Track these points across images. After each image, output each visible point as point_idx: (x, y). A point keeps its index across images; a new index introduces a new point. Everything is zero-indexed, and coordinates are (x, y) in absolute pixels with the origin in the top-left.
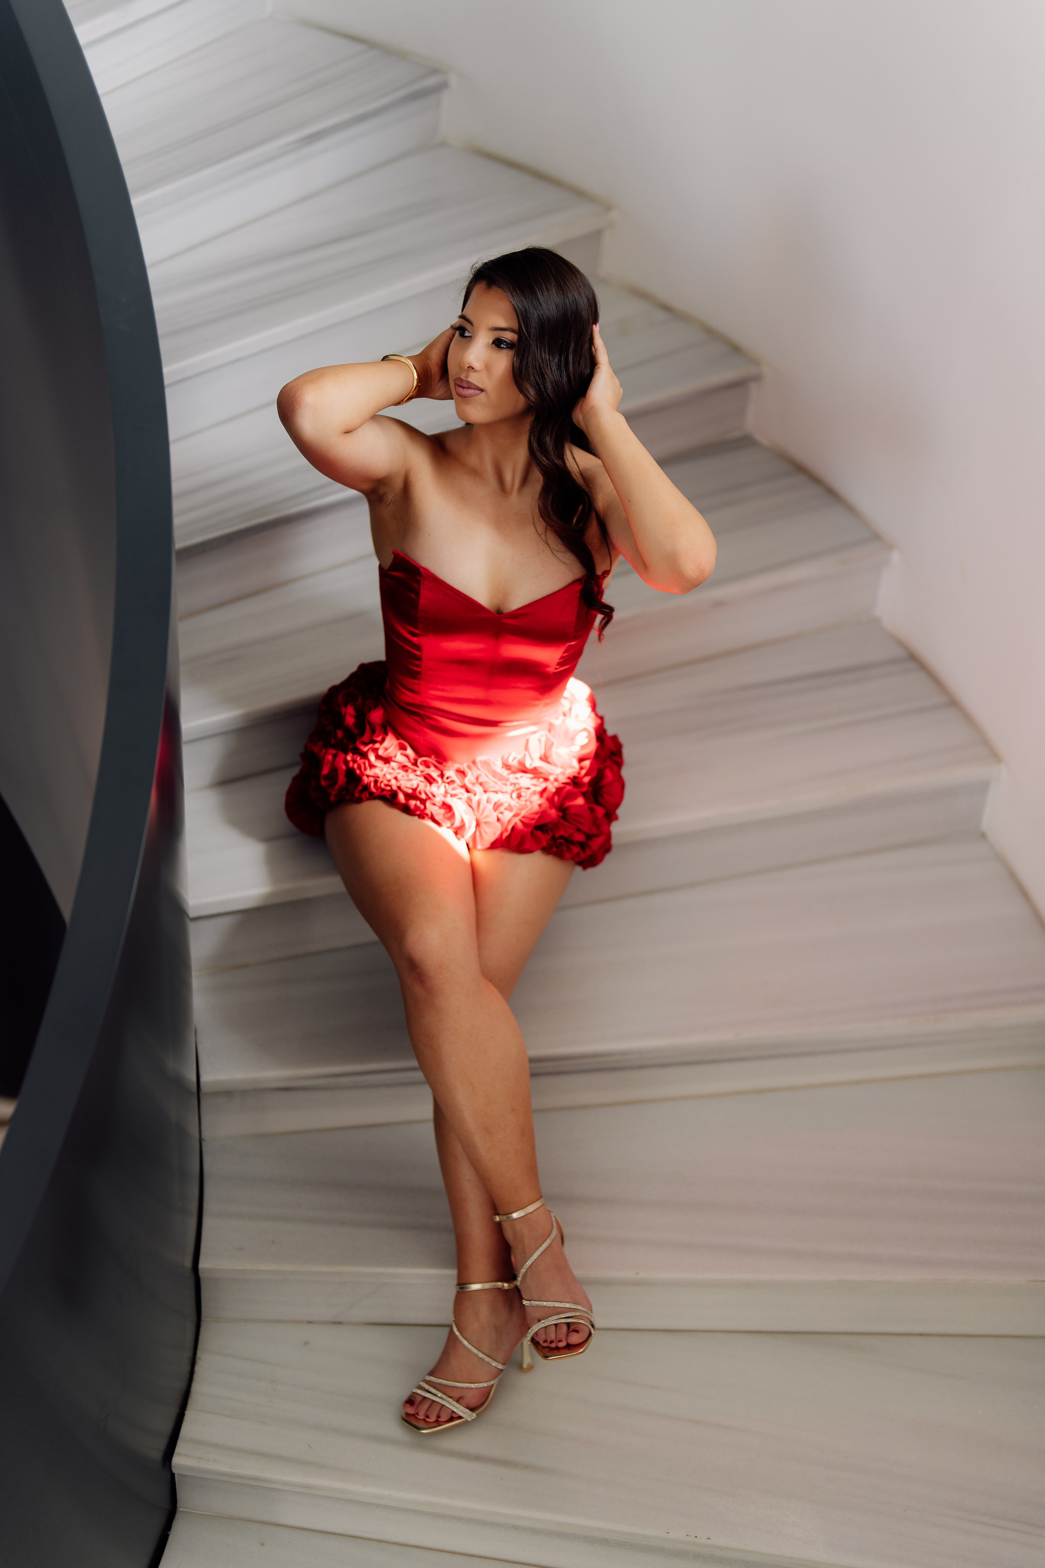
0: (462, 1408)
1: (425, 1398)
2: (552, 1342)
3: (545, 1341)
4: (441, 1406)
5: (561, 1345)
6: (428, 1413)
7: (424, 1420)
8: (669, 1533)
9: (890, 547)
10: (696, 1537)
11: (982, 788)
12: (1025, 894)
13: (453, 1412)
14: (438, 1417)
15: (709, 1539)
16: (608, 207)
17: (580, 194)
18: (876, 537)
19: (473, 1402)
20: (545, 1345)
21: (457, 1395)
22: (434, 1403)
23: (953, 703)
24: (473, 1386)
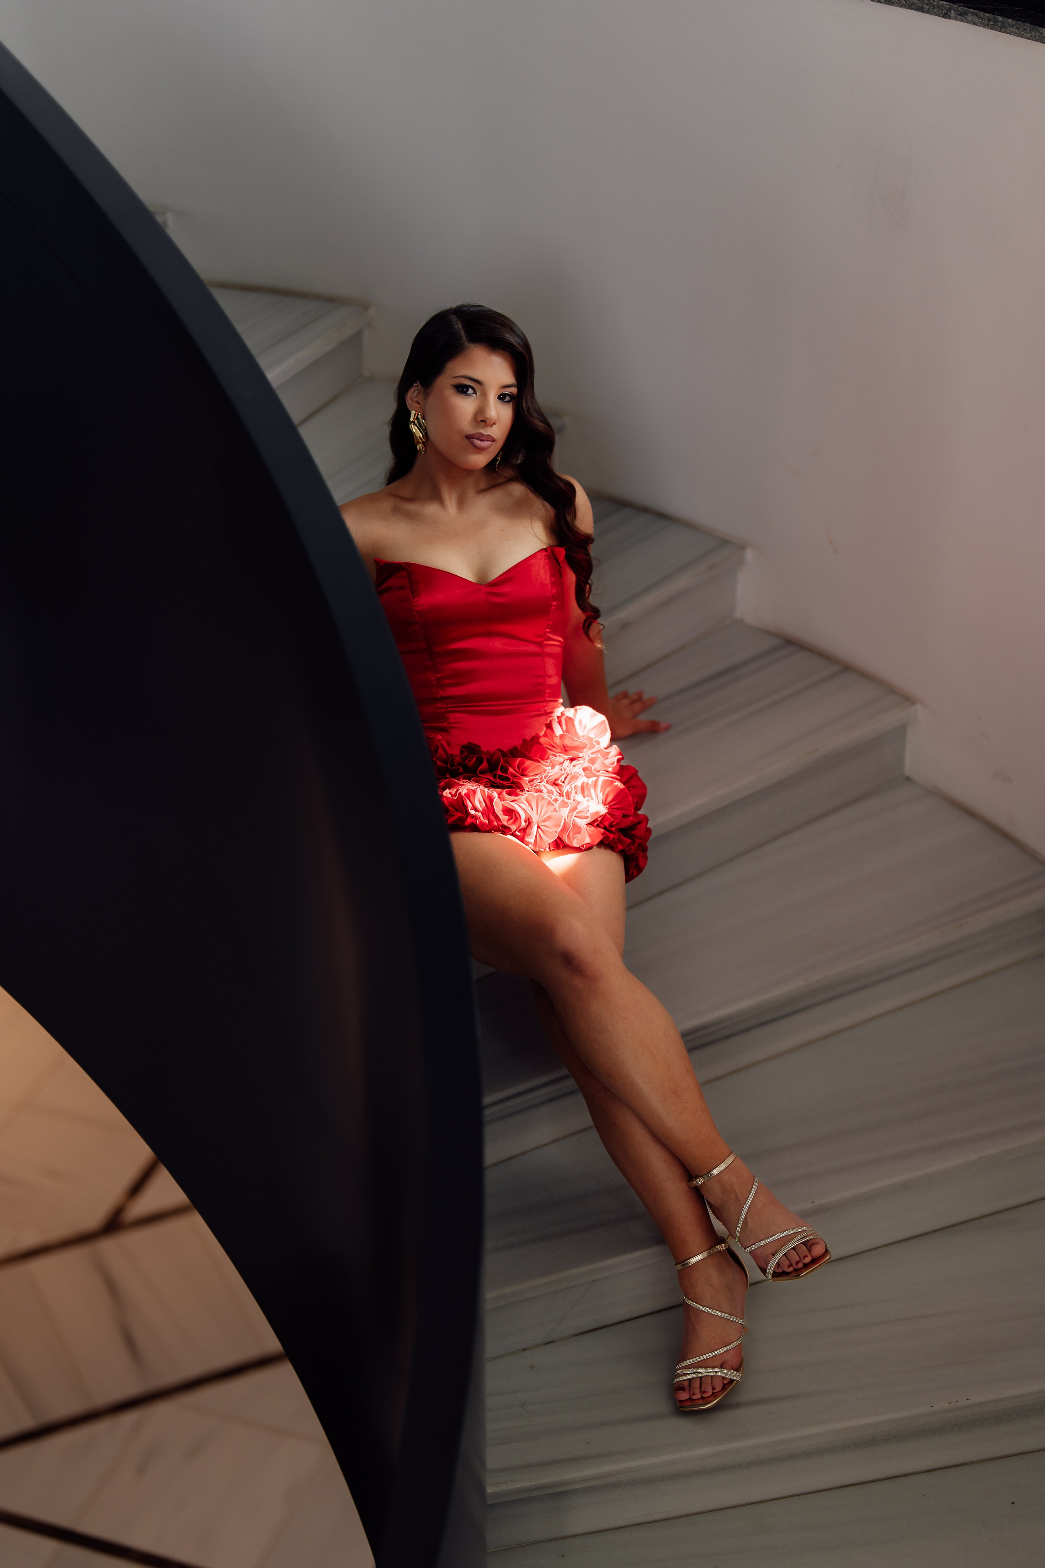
0: (730, 1372)
1: (690, 1380)
2: (797, 1263)
3: (790, 1265)
4: (711, 1377)
5: (808, 1260)
6: (703, 1389)
7: (702, 1398)
8: (933, 1406)
9: (743, 548)
10: (957, 1402)
11: (900, 732)
12: (970, 813)
13: (724, 1378)
14: (714, 1389)
15: (968, 1399)
16: (365, 306)
17: (331, 301)
18: (725, 542)
19: (735, 1362)
20: (791, 1269)
21: (719, 1363)
22: (703, 1379)
23: (846, 668)
24: (729, 1347)
